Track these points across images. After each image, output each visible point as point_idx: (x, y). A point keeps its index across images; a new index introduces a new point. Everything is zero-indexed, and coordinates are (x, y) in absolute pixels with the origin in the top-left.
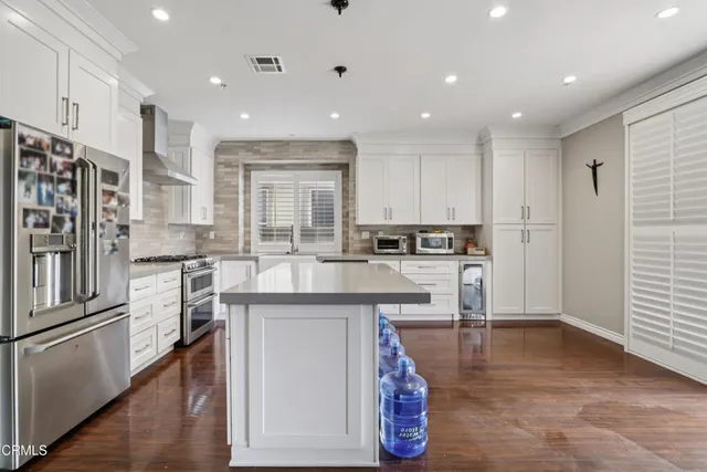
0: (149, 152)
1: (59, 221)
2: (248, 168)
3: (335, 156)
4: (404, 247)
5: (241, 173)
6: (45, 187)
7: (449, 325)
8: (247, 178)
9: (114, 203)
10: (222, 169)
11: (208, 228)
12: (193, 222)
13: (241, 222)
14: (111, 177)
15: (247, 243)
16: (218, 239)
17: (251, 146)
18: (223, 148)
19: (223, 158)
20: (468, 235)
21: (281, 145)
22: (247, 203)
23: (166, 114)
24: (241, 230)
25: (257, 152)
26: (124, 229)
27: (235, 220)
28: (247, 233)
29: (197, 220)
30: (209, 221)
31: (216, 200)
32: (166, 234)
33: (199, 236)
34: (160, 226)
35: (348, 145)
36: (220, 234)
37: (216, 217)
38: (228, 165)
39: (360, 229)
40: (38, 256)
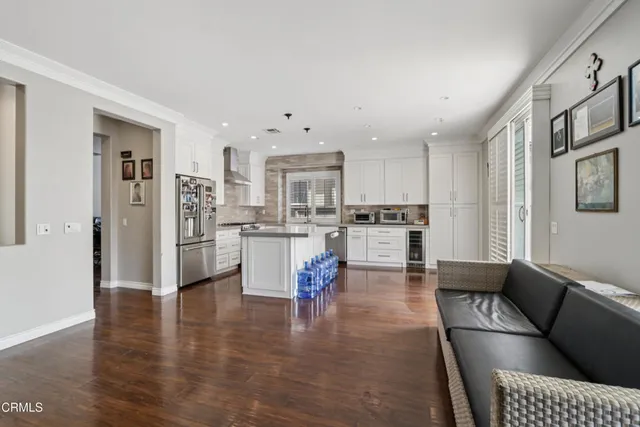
0: (227, 171)
1: (192, 207)
2: (284, 171)
3: (333, 162)
4: (373, 219)
5: (280, 174)
6: (189, 196)
7: (400, 270)
8: (284, 177)
9: (210, 199)
10: (270, 173)
11: (261, 208)
12: (252, 205)
13: (280, 204)
14: (209, 189)
15: (285, 216)
16: (268, 214)
17: (285, 159)
18: (270, 161)
19: (270, 166)
20: (422, 211)
21: (302, 157)
22: (284, 192)
23: (236, 150)
24: (280, 209)
25: (288, 162)
26: (214, 209)
27: (276, 203)
28: (284, 211)
29: (253, 203)
30: (262, 204)
31: (267, 192)
32: (238, 212)
33: (257, 213)
34: (235, 207)
35: (340, 155)
36: (268, 211)
37: (266, 201)
38: (272, 171)
39: (349, 207)
40: (187, 219)
